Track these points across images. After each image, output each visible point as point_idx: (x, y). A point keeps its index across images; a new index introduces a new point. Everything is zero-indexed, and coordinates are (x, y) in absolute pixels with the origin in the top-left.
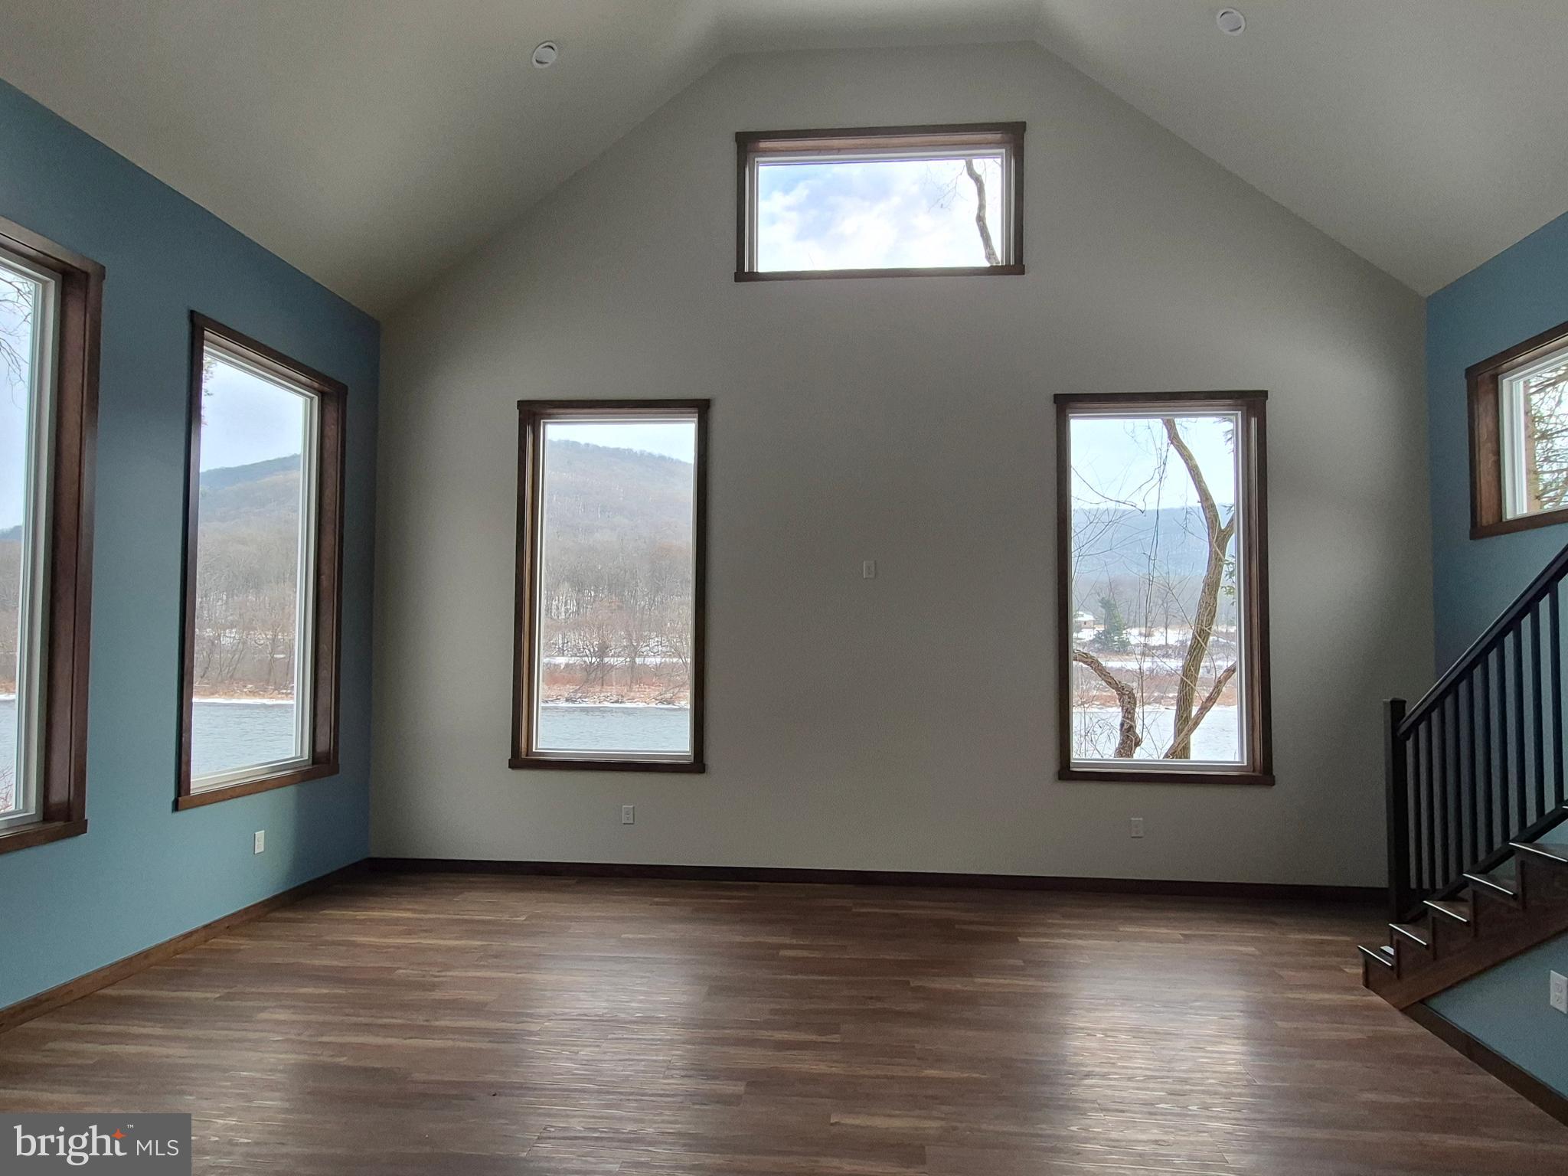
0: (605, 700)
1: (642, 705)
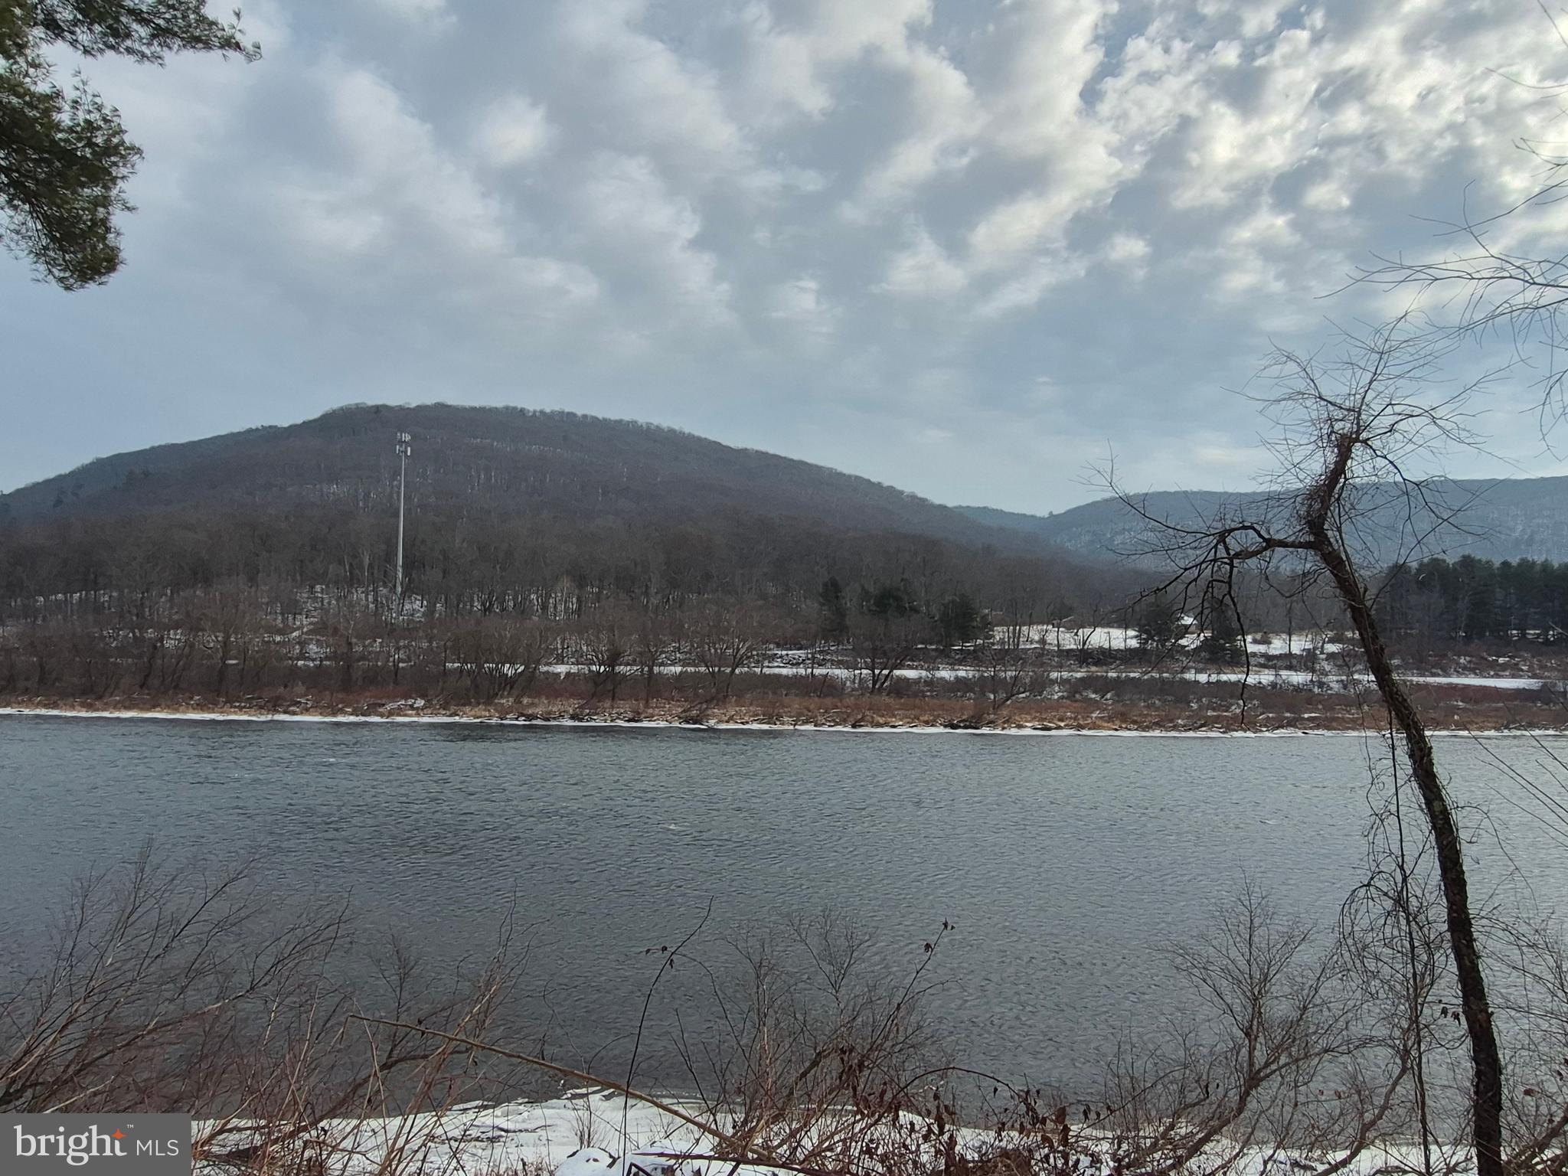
0: (618, 718)
1: (663, 724)
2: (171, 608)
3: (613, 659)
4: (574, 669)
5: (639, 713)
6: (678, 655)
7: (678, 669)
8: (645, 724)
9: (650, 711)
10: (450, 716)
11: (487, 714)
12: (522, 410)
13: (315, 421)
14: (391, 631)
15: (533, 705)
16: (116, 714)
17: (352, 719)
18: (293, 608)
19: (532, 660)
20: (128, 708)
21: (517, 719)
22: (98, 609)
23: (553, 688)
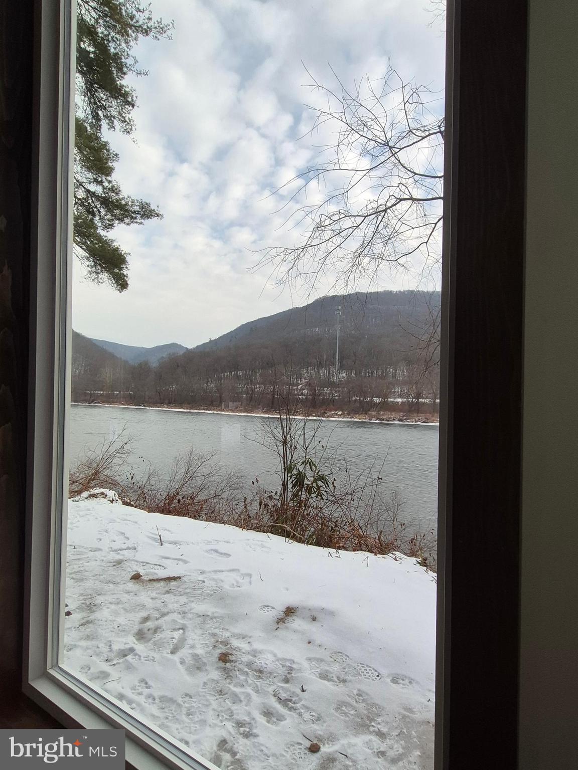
0: (418, 421)
3: (418, 396)
4: (404, 401)
8: (430, 424)
9: (434, 418)
10: (350, 418)
11: (364, 418)
12: (391, 291)
13: (312, 303)
14: (332, 385)
15: (383, 415)
16: (240, 414)
17: (315, 418)
18: (300, 377)
19: (386, 396)
20: (244, 412)
21: (376, 420)
22: (238, 377)
23: (393, 408)
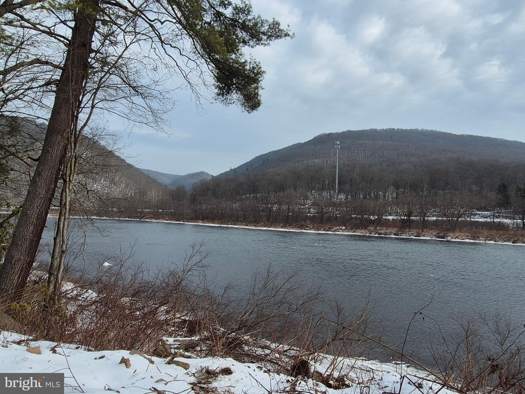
0: (411, 235)
1: (429, 238)
2: (274, 198)
3: (410, 214)
4: (395, 218)
5: (419, 234)
6: (435, 213)
7: (435, 218)
8: (422, 238)
9: (424, 233)
10: (353, 232)
11: (365, 232)
12: (376, 130)
13: (311, 140)
14: (334, 205)
15: (380, 230)
16: (262, 228)
17: (323, 232)
18: (306, 198)
19: (380, 215)
20: (264, 227)
21: (375, 234)
22: (257, 199)
23: (387, 224)
